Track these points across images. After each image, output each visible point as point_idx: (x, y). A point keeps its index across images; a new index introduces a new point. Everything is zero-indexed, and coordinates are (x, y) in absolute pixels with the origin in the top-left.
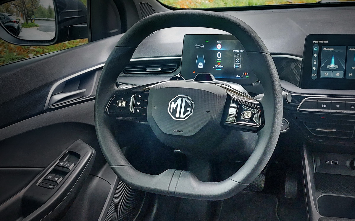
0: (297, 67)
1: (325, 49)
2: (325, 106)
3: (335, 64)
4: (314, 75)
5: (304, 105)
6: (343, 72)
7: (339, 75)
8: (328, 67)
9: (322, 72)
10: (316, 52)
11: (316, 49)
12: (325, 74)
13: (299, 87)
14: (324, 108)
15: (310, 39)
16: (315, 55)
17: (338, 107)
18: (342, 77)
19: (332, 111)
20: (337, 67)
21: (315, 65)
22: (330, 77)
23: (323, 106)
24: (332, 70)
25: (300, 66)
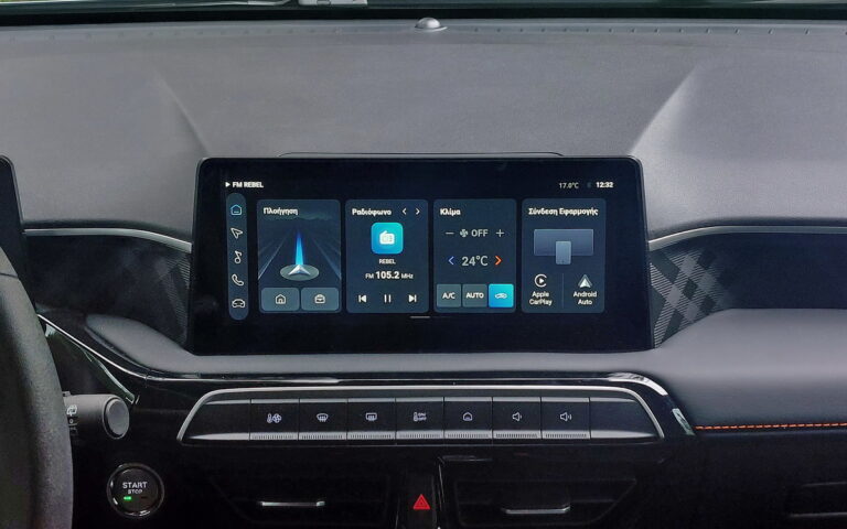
0: (175, 273)
1: (269, 210)
2: (277, 418)
3: (307, 262)
4: (238, 304)
5: (204, 422)
6: (335, 292)
7: (321, 300)
8: (285, 272)
9: (265, 293)
10: (237, 222)
11: (236, 210)
12: (277, 301)
13: (186, 348)
14: (274, 428)
15: (214, 174)
16: (237, 233)
17: (323, 418)
18: (335, 307)
19: (303, 436)
20: (314, 272)
21: (237, 269)
22: (294, 308)
23: (269, 420)
24: (300, 284)
25: (186, 270)
